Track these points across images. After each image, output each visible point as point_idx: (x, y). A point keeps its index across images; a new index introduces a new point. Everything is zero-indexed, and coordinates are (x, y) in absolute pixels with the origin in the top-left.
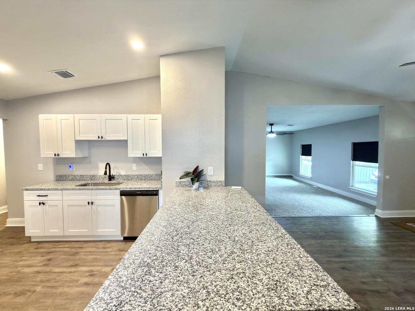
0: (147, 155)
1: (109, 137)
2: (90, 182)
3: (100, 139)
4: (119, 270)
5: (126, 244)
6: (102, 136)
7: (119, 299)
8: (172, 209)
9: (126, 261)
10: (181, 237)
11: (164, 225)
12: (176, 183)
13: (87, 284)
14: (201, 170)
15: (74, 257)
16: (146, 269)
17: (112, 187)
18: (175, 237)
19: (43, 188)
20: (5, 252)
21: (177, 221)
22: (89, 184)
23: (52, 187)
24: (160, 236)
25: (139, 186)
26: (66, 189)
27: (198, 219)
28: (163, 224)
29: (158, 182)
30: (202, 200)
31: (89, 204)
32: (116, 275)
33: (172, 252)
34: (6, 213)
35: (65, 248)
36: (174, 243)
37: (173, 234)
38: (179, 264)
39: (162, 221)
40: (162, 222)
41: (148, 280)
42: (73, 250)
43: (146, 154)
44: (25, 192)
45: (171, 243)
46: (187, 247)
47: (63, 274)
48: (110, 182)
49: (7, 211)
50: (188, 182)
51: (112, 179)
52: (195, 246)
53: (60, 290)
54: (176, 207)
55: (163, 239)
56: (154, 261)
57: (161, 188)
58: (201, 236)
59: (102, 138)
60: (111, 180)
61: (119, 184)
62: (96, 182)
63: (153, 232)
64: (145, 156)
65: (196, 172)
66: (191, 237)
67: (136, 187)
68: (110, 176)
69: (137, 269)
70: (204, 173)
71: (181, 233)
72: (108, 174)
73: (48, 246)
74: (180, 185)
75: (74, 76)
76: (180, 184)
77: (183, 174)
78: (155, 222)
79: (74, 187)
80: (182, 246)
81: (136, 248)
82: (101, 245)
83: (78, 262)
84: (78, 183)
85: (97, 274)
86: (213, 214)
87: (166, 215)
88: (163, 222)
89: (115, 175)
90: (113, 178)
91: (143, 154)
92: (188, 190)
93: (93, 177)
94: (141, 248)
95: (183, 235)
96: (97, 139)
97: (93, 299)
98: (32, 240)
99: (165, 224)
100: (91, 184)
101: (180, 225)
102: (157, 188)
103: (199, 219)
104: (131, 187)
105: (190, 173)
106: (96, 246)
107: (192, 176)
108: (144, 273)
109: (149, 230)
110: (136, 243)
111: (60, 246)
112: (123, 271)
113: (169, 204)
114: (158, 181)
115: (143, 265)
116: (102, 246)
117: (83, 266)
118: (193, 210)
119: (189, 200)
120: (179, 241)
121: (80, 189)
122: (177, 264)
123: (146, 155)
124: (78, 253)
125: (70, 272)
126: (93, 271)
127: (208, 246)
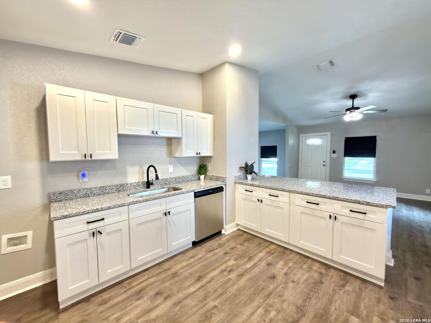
6: (157, 132)
43: (200, 153)
47: (207, 286)
53: (232, 291)
68: (148, 182)
76: (238, 178)
90: (153, 184)
91: (197, 153)
125: (209, 282)
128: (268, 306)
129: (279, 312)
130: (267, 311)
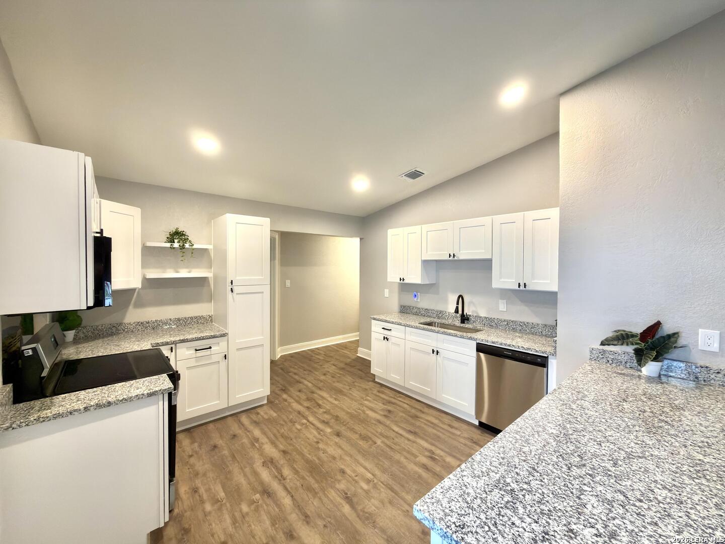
0: (527, 287)
1: (463, 255)
2: (436, 320)
3: (451, 258)
4: (465, 473)
5: (481, 435)
6: (454, 254)
7: (462, 518)
8: (574, 407)
9: (476, 466)
10: (590, 475)
11: (552, 433)
12: (591, 352)
13: (425, 467)
14: (671, 332)
15: (413, 421)
16: (507, 498)
17: (465, 334)
18: (575, 468)
19: (388, 319)
20: (356, 384)
21: (584, 436)
22: (435, 323)
23: (396, 321)
24: (540, 451)
25: (509, 342)
26: (409, 326)
27: (647, 453)
28: (551, 431)
29: (549, 341)
30: (667, 410)
31: (433, 353)
32: (460, 479)
33: (565, 496)
34: (358, 341)
35: (405, 404)
36: (571, 479)
37: (572, 461)
38: (578, 530)
39: (549, 422)
40: (549, 425)
41: (510, 519)
42: (413, 411)
43: (525, 284)
44: (373, 321)
45: (564, 475)
46: (605, 504)
47: (401, 438)
48: (462, 325)
49: (358, 338)
50: (626, 354)
51: (466, 322)
52: (629, 514)
53: (397, 456)
54: (586, 404)
55: (546, 458)
56: (524, 491)
57: (554, 354)
58: (651, 501)
59: (454, 257)
60: (464, 323)
61: (477, 331)
62: (443, 321)
63: (527, 437)
64: (522, 288)
65: (653, 336)
66: (619, 487)
67: (504, 342)
68: (463, 315)
69: (492, 488)
70: (682, 341)
71: (592, 467)
72: (460, 312)
73: (389, 393)
74: (598, 357)
75: (424, 174)
76: (601, 357)
77: (610, 334)
78: (533, 419)
79: (418, 325)
80: (592, 495)
81: (494, 452)
82: (446, 419)
83: (417, 430)
84: (423, 320)
85: (439, 461)
86: (705, 460)
87: (559, 414)
88: (551, 426)
89: (470, 316)
90: (468, 319)
91: (519, 284)
92: (624, 374)
93: (440, 315)
94: (502, 455)
95: (596, 472)
96: (447, 258)
97: (429, 493)
98: (376, 380)
99: (554, 432)
100: (438, 323)
101: (592, 448)
102: (545, 352)
103: (652, 455)
104: (495, 340)
105: (633, 336)
106: (440, 418)
107: (637, 344)
108: (502, 502)
109: (519, 430)
110: (495, 444)
111: (399, 399)
112: (470, 478)
113: (569, 394)
114: (549, 339)
115: (503, 487)
116: (447, 421)
117: (423, 439)
118: (634, 426)
119: (624, 400)
120: (585, 482)
121: (424, 329)
122: (573, 527)
123: (525, 287)
124: (417, 417)
125: (409, 440)
126: (433, 453)
127: (672, 534)
128: (375, 484)
129: (367, 492)
130: (368, 481)
